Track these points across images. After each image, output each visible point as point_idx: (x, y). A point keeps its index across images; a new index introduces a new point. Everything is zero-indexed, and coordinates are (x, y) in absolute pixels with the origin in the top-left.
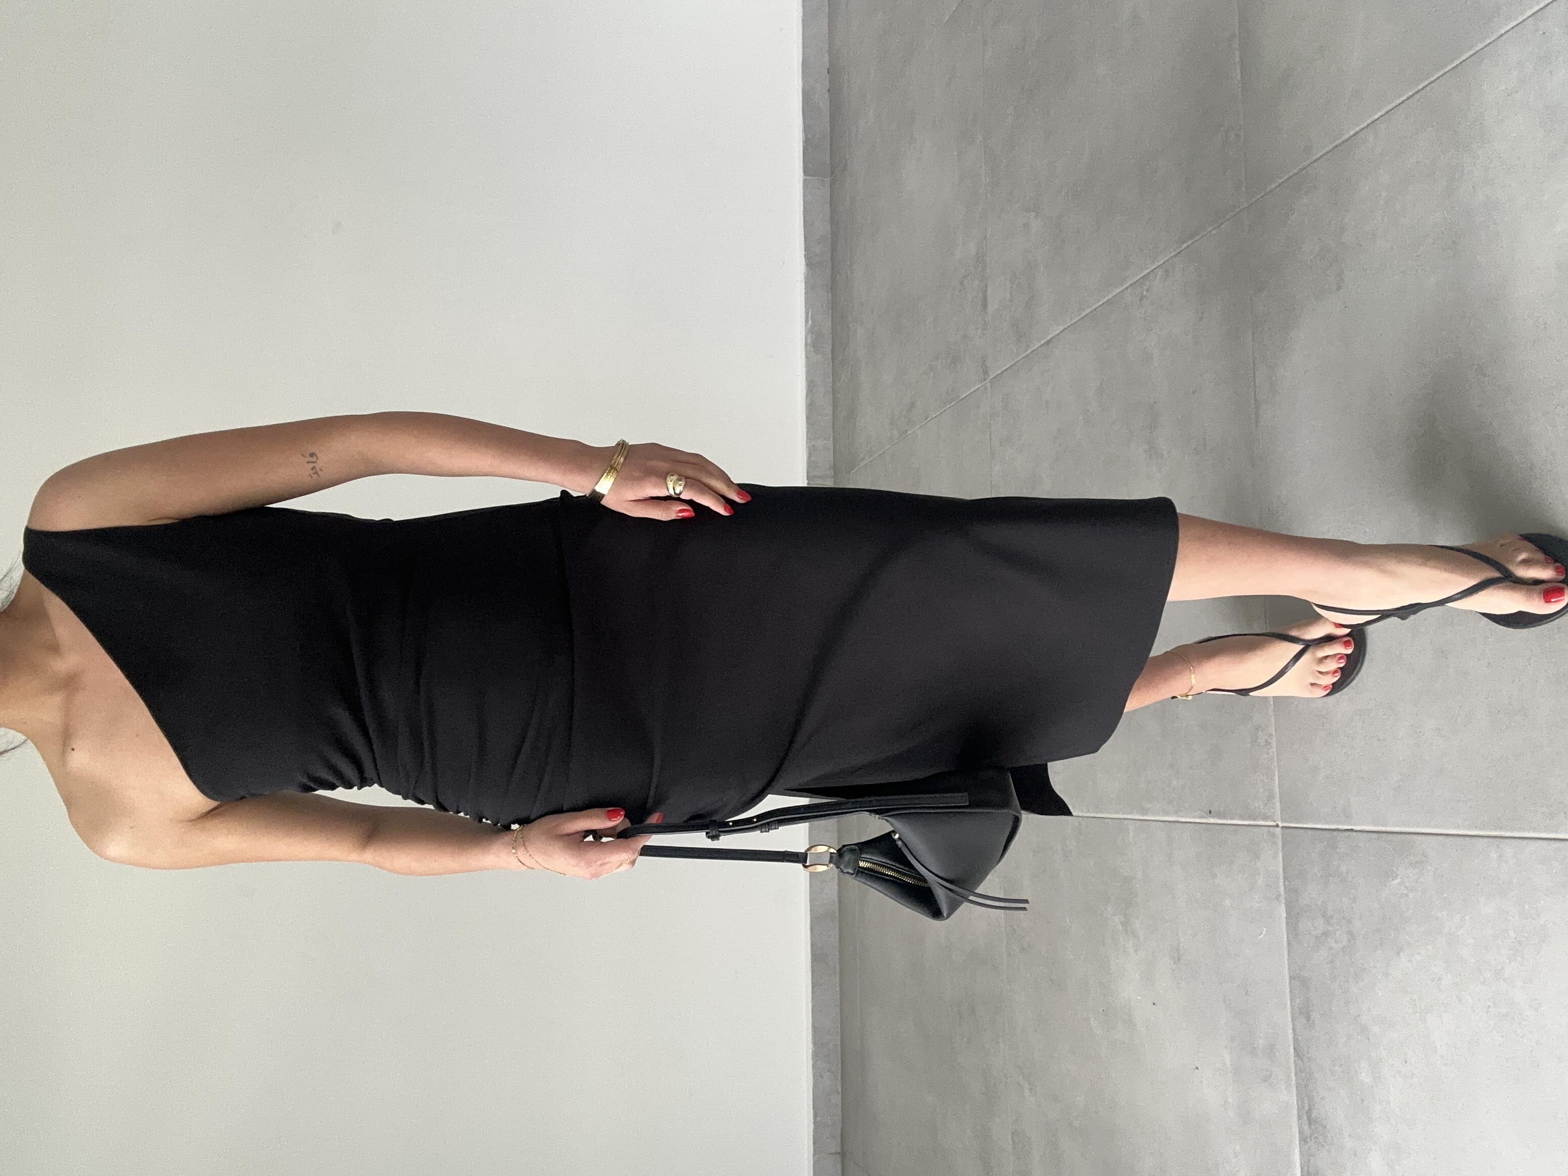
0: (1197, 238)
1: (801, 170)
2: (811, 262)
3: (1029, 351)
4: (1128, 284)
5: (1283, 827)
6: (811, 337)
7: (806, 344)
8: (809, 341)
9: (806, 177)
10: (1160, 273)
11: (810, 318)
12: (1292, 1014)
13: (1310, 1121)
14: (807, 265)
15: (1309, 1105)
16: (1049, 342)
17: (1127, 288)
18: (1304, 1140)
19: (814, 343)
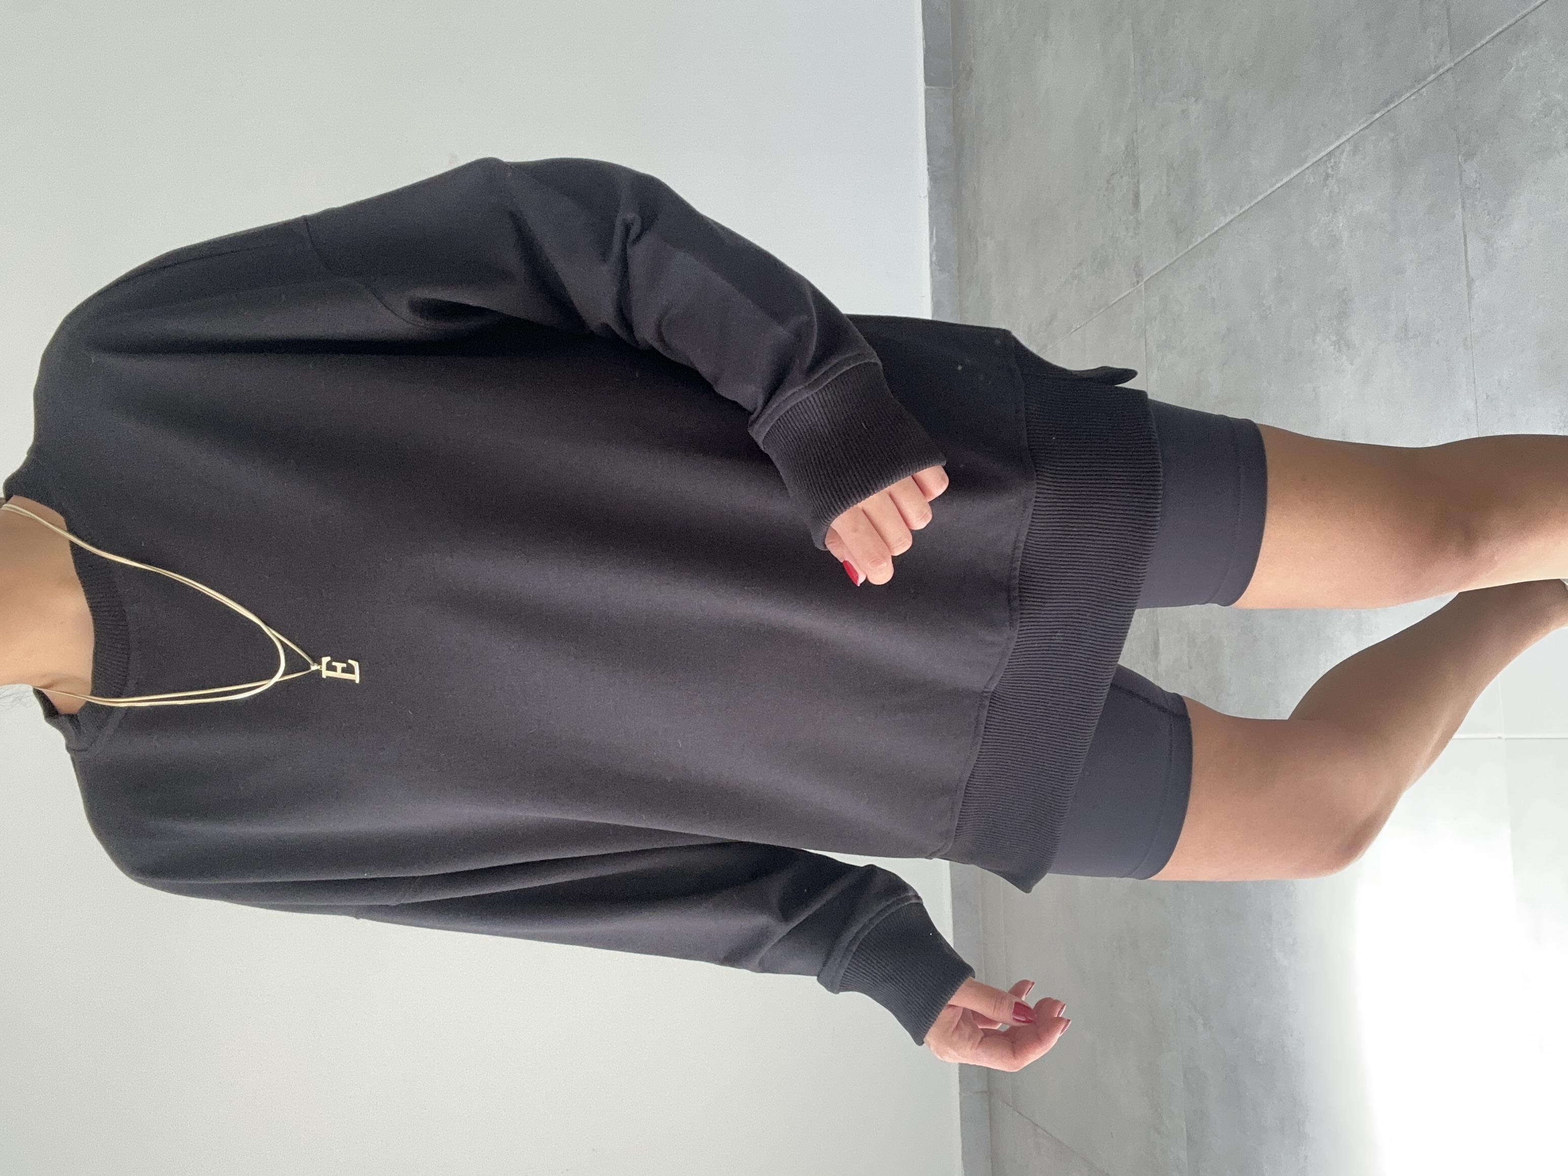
0: (1392, 106)
1: (923, 80)
2: (935, 177)
3: (1190, 247)
4: (1309, 164)
5: (1506, 739)
6: (937, 256)
7: (931, 262)
8: (934, 259)
9: (928, 87)
10: (1348, 148)
11: (935, 236)
14: (931, 179)
16: (1214, 235)
17: (1308, 168)
19: (939, 264)
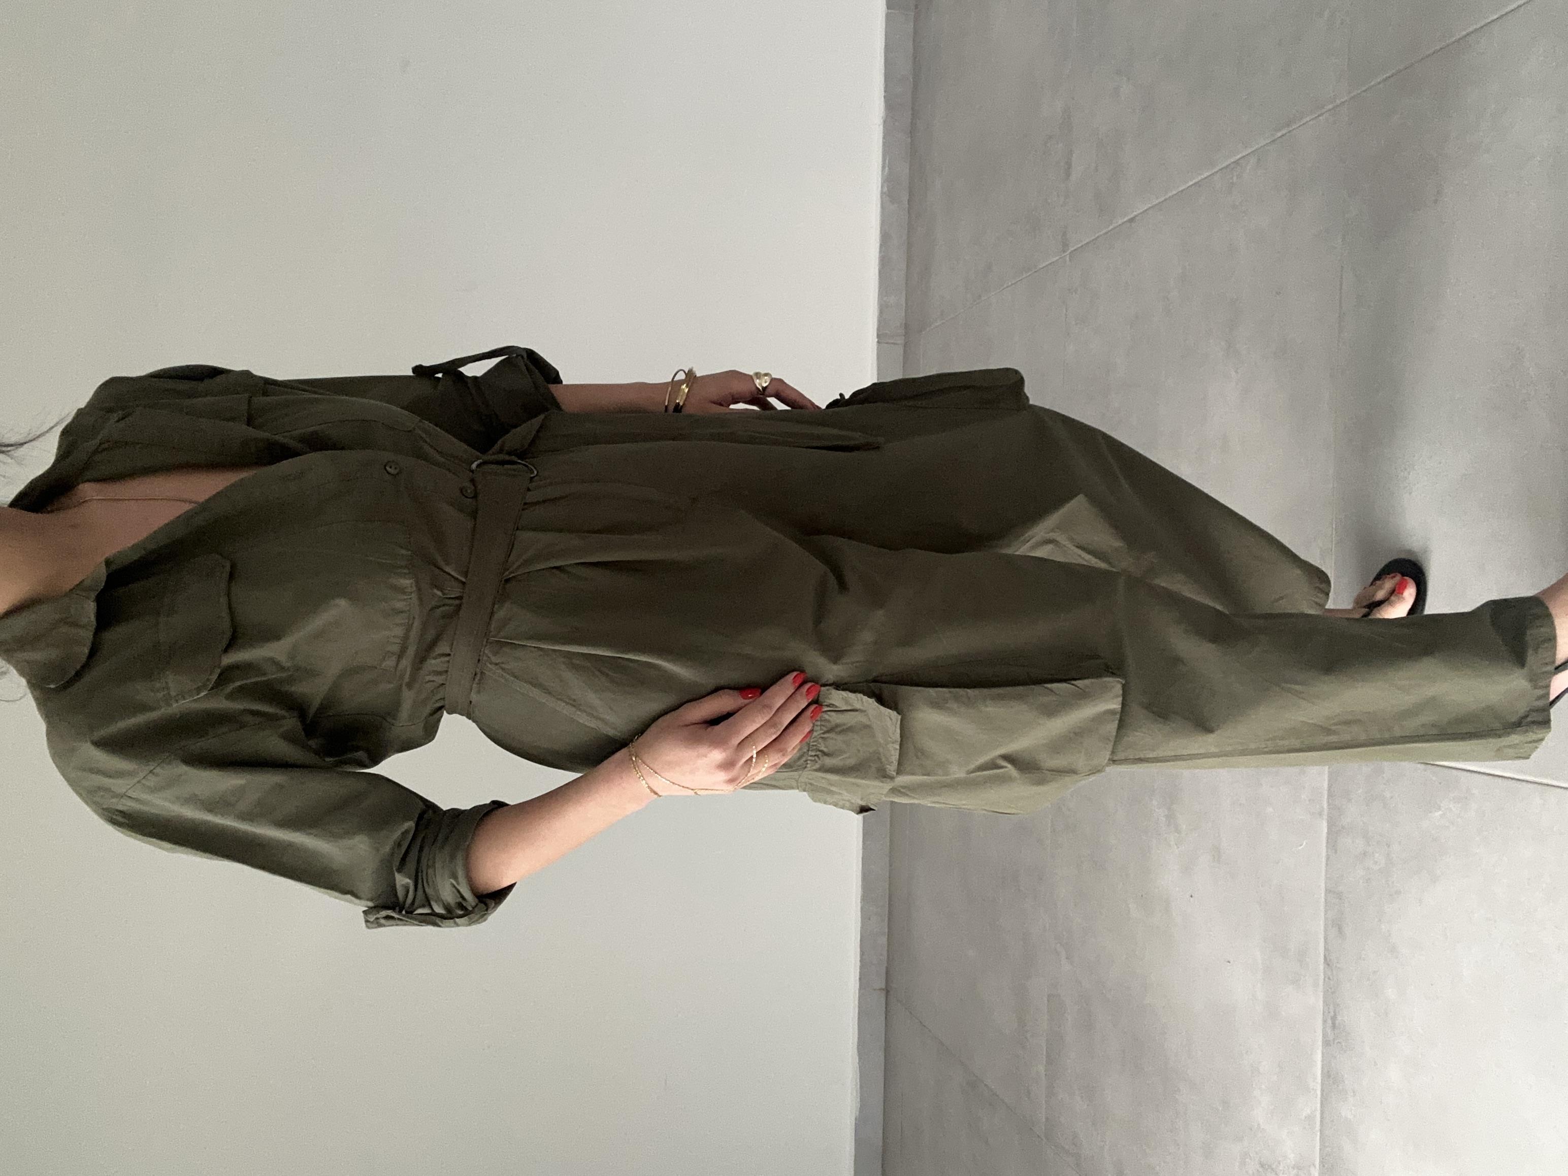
2: (890, 104)
3: (1111, 227)
4: (1218, 168)
6: (888, 187)
7: (882, 193)
8: (885, 189)
9: (890, 11)
10: (1253, 160)
11: (887, 166)
12: (1326, 926)
13: (1334, 1026)
14: (886, 107)
15: (1335, 1012)
16: (1132, 220)
17: (1217, 171)
18: (1326, 1043)
19: (889, 194)
